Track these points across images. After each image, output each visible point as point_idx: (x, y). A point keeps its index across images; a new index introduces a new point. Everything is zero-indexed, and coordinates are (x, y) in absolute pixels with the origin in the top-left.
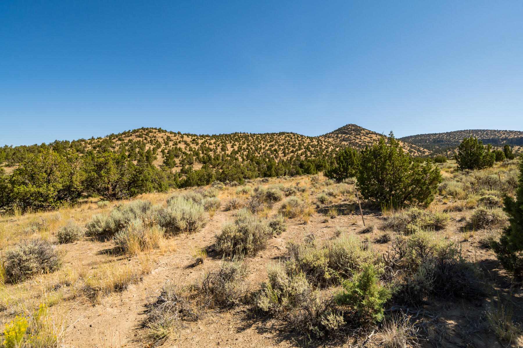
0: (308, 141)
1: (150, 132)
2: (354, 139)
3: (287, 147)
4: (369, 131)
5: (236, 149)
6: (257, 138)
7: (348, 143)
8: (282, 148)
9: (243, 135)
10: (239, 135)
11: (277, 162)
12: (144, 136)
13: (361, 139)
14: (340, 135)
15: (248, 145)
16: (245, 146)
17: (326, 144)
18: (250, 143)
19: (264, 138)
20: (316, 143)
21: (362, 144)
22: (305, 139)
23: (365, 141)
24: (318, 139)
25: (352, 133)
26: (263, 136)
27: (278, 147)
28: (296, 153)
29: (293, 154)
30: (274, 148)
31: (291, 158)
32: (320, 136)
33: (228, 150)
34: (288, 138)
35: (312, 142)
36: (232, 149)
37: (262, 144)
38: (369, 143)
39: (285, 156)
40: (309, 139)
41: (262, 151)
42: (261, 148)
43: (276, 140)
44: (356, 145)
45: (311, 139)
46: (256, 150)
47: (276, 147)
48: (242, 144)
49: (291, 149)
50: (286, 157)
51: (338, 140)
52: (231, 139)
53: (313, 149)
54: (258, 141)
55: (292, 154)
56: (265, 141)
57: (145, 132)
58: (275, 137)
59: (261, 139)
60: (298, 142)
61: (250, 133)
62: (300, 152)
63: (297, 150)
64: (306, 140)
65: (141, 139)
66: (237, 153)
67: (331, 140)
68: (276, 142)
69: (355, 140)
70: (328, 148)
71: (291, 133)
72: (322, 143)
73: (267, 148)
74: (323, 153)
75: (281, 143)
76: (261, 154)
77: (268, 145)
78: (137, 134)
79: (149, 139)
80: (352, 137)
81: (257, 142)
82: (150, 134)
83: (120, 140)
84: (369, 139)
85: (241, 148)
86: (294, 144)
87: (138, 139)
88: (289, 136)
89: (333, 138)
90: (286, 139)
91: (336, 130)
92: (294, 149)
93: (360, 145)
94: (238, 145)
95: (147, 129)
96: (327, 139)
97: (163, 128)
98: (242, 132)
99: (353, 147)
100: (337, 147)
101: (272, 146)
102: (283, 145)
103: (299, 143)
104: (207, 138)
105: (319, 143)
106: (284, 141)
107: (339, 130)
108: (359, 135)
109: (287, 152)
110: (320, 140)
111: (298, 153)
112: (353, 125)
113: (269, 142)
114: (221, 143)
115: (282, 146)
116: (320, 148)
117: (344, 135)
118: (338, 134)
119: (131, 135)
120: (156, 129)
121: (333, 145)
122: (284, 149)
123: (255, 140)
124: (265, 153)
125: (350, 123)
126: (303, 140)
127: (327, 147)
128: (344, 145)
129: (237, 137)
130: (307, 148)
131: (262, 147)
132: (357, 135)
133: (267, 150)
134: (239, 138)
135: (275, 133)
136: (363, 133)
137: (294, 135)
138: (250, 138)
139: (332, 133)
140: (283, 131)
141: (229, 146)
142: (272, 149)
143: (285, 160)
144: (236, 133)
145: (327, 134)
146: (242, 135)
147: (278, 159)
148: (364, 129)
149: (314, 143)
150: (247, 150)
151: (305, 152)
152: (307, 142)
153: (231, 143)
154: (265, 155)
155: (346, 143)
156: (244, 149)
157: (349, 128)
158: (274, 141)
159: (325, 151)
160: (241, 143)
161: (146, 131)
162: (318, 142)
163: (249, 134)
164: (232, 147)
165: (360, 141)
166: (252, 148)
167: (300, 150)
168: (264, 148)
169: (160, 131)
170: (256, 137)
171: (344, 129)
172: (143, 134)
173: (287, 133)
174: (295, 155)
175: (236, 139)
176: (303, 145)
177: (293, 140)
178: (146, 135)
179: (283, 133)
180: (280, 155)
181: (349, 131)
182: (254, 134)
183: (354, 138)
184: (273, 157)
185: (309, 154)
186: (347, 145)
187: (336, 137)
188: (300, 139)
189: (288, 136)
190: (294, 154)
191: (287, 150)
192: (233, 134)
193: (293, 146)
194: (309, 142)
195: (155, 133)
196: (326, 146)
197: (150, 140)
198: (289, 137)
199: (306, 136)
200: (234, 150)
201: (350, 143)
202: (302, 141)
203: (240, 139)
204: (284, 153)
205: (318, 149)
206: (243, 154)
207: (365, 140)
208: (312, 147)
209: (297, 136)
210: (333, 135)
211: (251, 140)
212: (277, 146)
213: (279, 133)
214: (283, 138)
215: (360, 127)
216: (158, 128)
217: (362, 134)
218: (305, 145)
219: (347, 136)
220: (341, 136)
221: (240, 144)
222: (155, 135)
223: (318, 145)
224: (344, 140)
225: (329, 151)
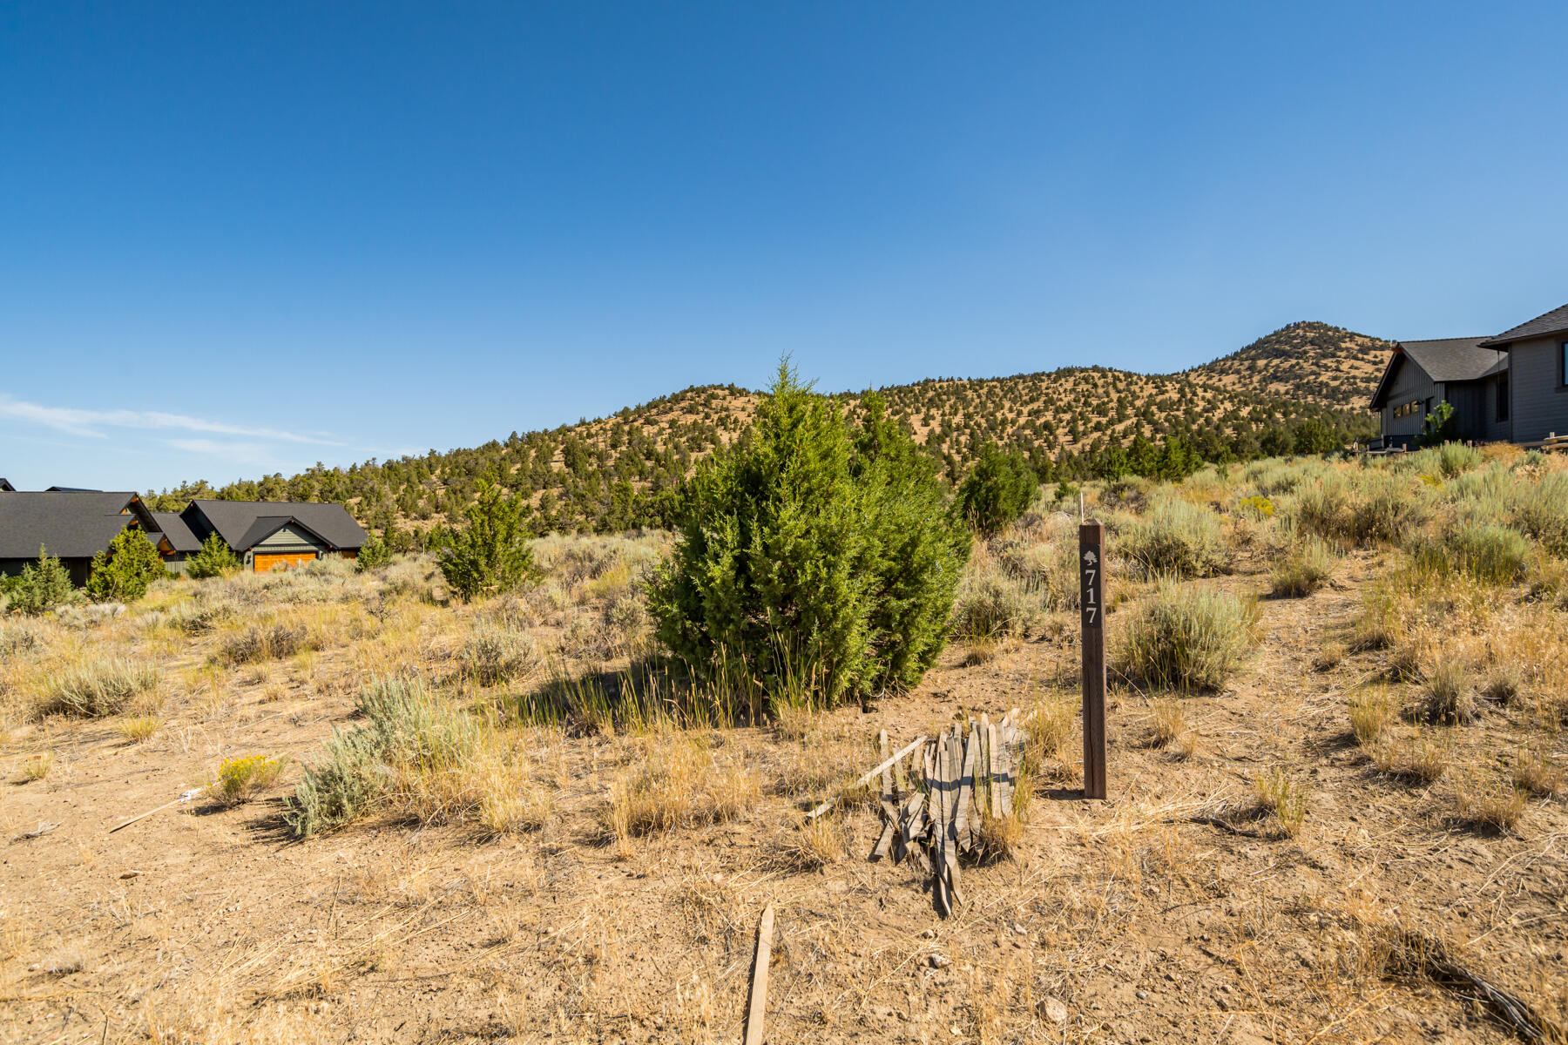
0: (1150, 389)
1: (713, 396)
2: (1313, 373)
3: (1080, 414)
4: (1372, 339)
5: (938, 430)
6: (990, 393)
7: (1289, 386)
8: (1067, 417)
9: (948, 386)
10: (937, 386)
11: (1053, 458)
12: (700, 408)
13: (1338, 370)
14: (1261, 363)
15: (968, 416)
16: (958, 419)
17: (1209, 395)
18: (971, 410)
19: (1011, 390)
20: (1176, 396)
21: (1343, 388)
22: (1140, 384)
23: (1354, 377)
24: (1183, 380)
25: (1305, 352)
26: (1009, 386)
27: (1055, 418)
28: (1109, 432)
29: (1099, 434)
30: (1042, 420)
31: (1094, 447)
32: (1192, 370)
33: (915, 433)
34: (1083, 387)
35: (1163, 393)
36: (926, 430)
37: (1006, 411)
38: (1368, 380)
39: (1075, 441)
40: (1151, 385)
41: (1009, 430)
42: (1004, 422)
43: (1047, 395)
44: (1320, 392)
45: (1159, 381)
46: (992, 429)
47: (1049, 416)
48: (950, 414)
49: (1095, 419)
50: (1079, 445)
51: (1256, 378)
52: (917, 401)
53: (1164, 414)
54: (994, 402)
55: (1096, 435)
56: (1014, 401)
57: (700, 397)
58: (1044, 385)
59: (1001, 394)
60: (1114, 396)
61: (969, 379)
62: (1120, 427)
63: (1111, 422)
64: (1142, 388)
65: (699, 418)
66: (940, 439)
67: (1228, 380)
68: (1050, 401)
69: (1318, 375)
70: (1214, 408)
71: (1095, 369)
72: (1195, 394)
73: (1022, 421)
74: (1195, 427)
75: (1062, 404)
76: (1006, 440)
77: (1025, 410)
78: (682, 405)
79: (715, 417)
80: (1305, 365)
81: (990, 405)
82: (714, 403)
83: (648, 422)
84: (1369, 368)
85: (950, 426)
86: (1104, 403)
87: (690, 419)
88: (1086, 380)
89: (1238, 372)
90: (1079, 389)
91: (1249, 347)
92: (1104, 420)
93: (1335, 390)
94: (939, 418)
95: (704, 390)
96: (1215, 379)
97: (739, 386)
98: (945, 377)
99: (1310, 398)
100: (1246, 404)
101: (1036, 413)
102: (1069, 408)
103: (1120, 400)
104: (852, 403)
105: (1184, 396)
106: (1073, 396)
107: (1260, 344)
108: (1333, 356)
109: (1081, 428)
110: (1190, 385)
111: (1113, 431)
112: (1311, 326)
113: (1026, 403)
114: (893, 414)
115: (1065, 412)
116: (1186, 412)
117: (1276, 362)
118: (1254, 359)
119: (671, 409)
120: (721, 387)
121: (1231, 399)
122: (1074, 420)
123: (984, 398)
124: (1018, 436)
125: (1298, 320)
126: (1133, 388)
127: (1212, 406)
128: (1277, 393)
129: (931, 394)
130: (1144, 414)
131: (1006, 419)
132: (1325, 356)
133: (1023, 428)
134: (939, 395)
135: (1043, 374)
136: (1347, 349)
137: (1104, 376)
138: (970, 393)
139: (1233, 358)
140: (1069, 366)
141: (916, 421)
142: (1038, 423)
143: (1076, 454)
144: (927, 381)
145: (1217, 361)
146: (945, 384)
147: (1057, 451)
148: (1352, 336)
149: (1167, 395)
150: (968, 431)
151: (1138, 425)
152: (1146, 393)
153: (918, 411)
154: (1020, 442)
155: (1282, 388)
156: (958, 428)
157: (1294, 338)
158: (1043, 398)
159: (1202, 420)
160: (947, 409)
161: (703, 396)
162: (1181, 391)
163: (965, 381)
164: (925, 423)
165: (1335, 379)
166: (979, 426)
167: (1120, 421)
168: (1013, 422)
169: (733, 391)
170: (986, 390)
171: (1278, 342)
172: (697, 403)
173: (1082, 370)
174: (1107, 438)
175: (930, 400)
176: (1132, 404)
177: (1101, 391)
178: (705, 405)
179: (1069, 372)
180: (1062, 439)
181: (1295, 346)
182: (981, 381)
183: (1314, 368)
184: (1040, 446)
185: (1147, 431)
186: (1287, 393)
187: (1249, 368)
188: (1121, 386)
189: (1084, 378)
190: (1104, 434)
191: (1080, 423)
192: (918, 384)
193: (1101, 410)
194: (1151, 395)
195: (724, 398)
196: (1209, 402)
197: (720, 419)
198: (1087, 383)
199: (1144, 373)
200: (932, 431)
201: (1298, 387)
202: (1129, 391)
203: (941, 400)
204: (1072, 432)
205: (1180, 413)
206: (957, 440)
207: (1354, 372)
208: (1161, 410)
209: (1114, 376)
210: (1236, 363)
211: (973, 400)
212: (1051, 413)
213: (1057, 373)
214: (1069, 386)
215: (1337, 329)
216: (726, 386)
217: (1343, 354)
218: (1138, 403)
219: (1287, 365)
220: (1267, 365)
221: (943, 415)
222: (726, 404)
223: (1179, 401)
224: (1275, 378)
225: (1215, 419)
